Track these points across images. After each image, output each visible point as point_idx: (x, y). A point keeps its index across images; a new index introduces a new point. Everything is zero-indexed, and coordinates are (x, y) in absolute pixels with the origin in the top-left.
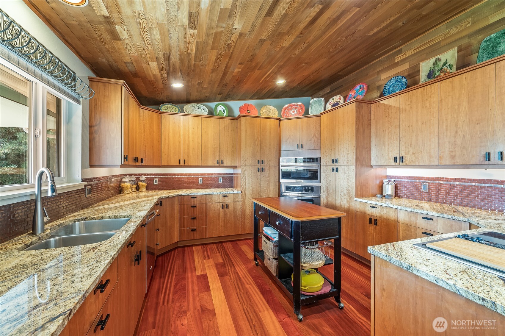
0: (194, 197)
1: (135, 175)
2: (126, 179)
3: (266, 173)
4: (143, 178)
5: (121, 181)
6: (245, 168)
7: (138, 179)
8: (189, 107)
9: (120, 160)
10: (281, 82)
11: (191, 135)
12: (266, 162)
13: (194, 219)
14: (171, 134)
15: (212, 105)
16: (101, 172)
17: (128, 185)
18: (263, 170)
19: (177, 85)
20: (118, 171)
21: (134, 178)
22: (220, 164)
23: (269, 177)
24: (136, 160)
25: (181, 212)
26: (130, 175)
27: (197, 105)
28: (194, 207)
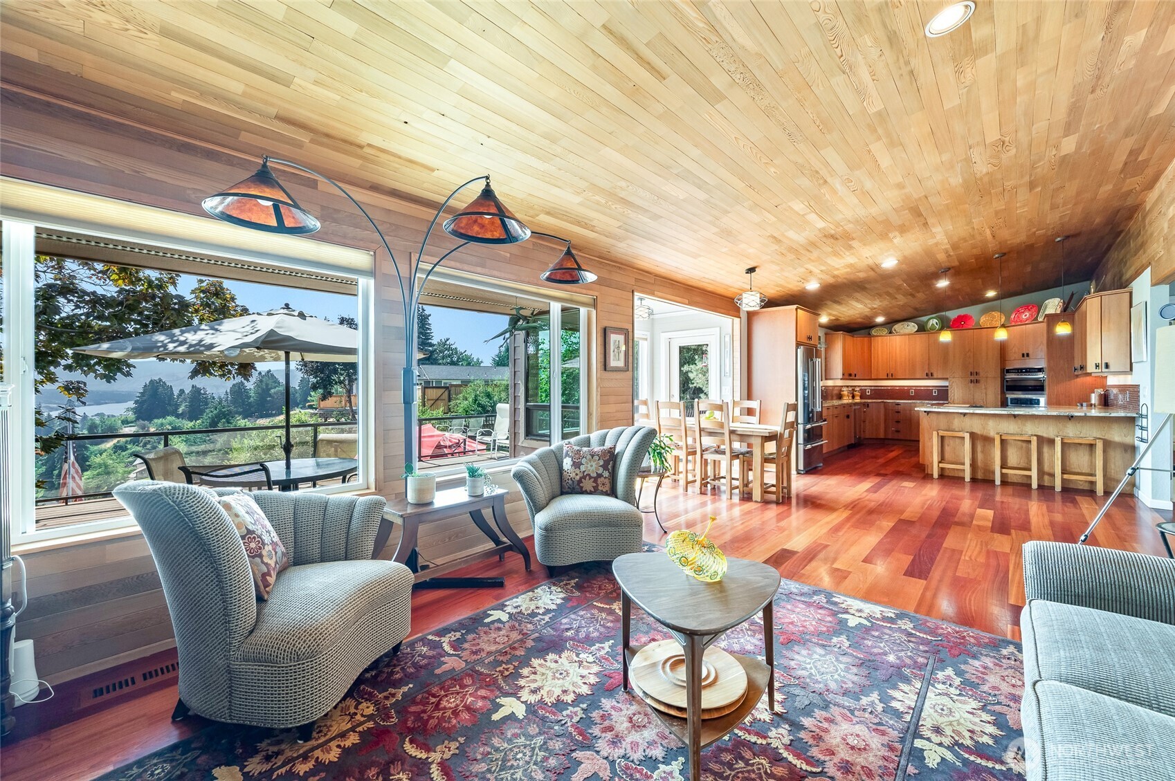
0: (898, 404)
1: (851, 386)
2: (844, 389)
3: (982, 385)
4: (857, 389)
5: (841, 391)
6: (954, 380)
7: (853, 390)
8: (897, 327)
9: (840, 376)
10: (991, 294)
11: (898, 352)
12: (982, 374)
13: (898, 422)
14: (880, 353)
15: (924, 319)
16: (830, 383)
17: (845, 393)
18: (977, 381)
19: (880, 319)
20: (839, 383)
21: (850, 389)
22: (930, 376)
23: (986, 389)
24: (850, 375)
25: (886, 415)
26: (847, 386)
27: (906, 323)
28: (898, 412)
